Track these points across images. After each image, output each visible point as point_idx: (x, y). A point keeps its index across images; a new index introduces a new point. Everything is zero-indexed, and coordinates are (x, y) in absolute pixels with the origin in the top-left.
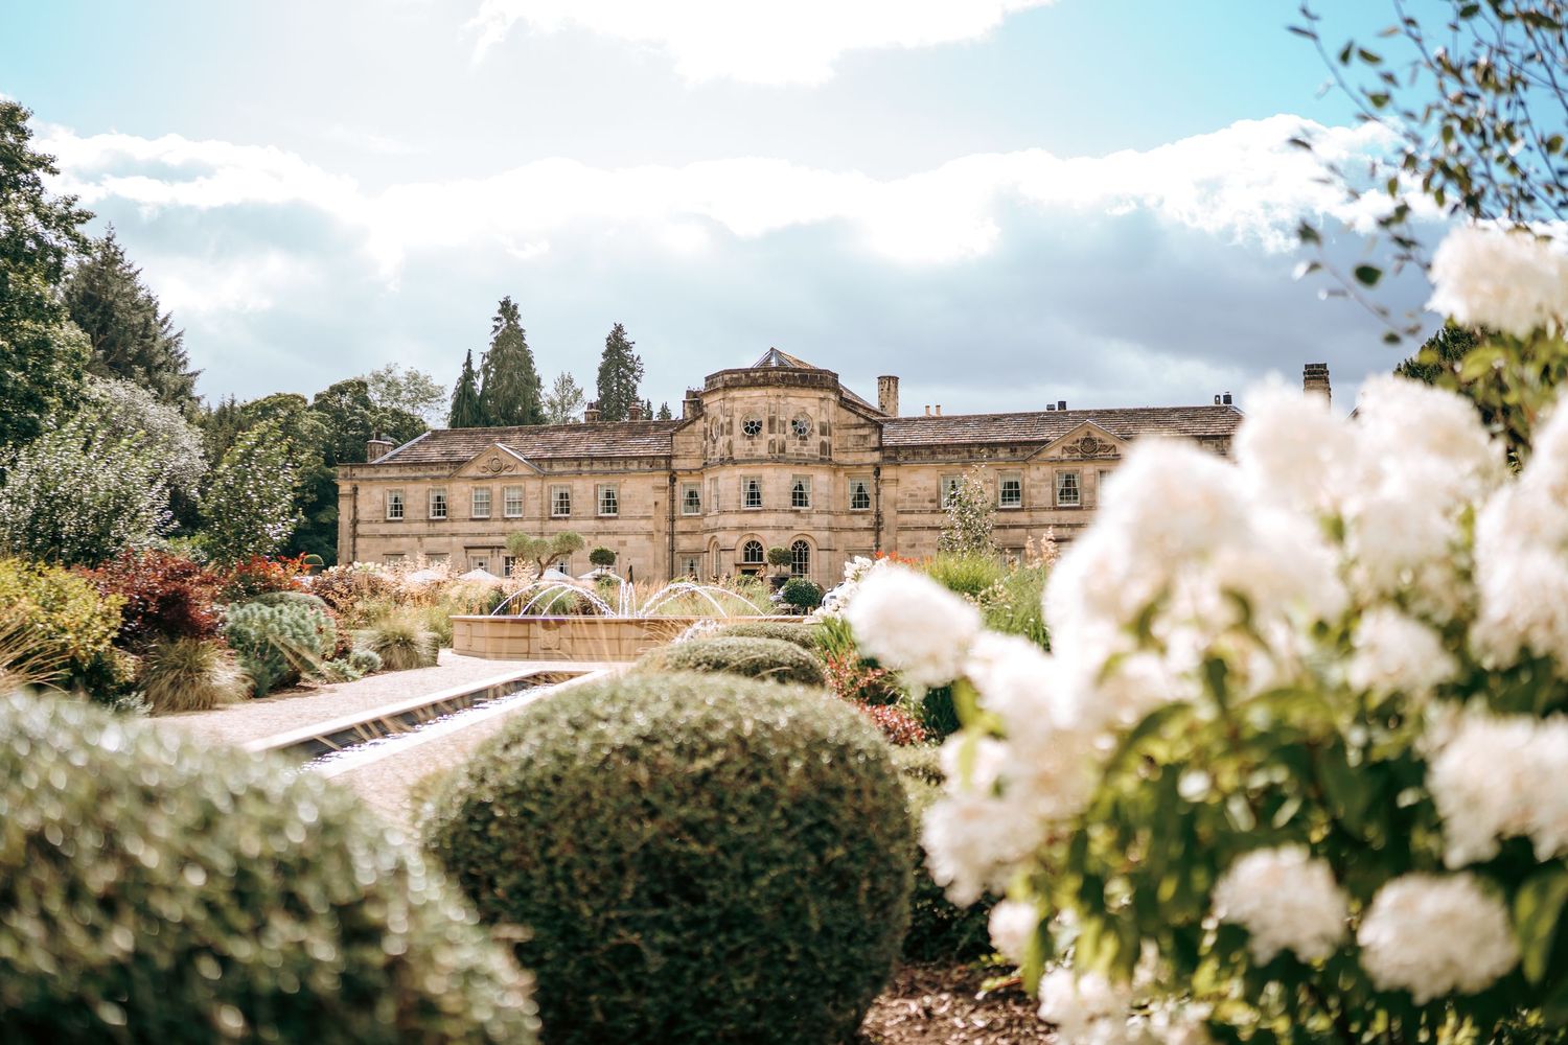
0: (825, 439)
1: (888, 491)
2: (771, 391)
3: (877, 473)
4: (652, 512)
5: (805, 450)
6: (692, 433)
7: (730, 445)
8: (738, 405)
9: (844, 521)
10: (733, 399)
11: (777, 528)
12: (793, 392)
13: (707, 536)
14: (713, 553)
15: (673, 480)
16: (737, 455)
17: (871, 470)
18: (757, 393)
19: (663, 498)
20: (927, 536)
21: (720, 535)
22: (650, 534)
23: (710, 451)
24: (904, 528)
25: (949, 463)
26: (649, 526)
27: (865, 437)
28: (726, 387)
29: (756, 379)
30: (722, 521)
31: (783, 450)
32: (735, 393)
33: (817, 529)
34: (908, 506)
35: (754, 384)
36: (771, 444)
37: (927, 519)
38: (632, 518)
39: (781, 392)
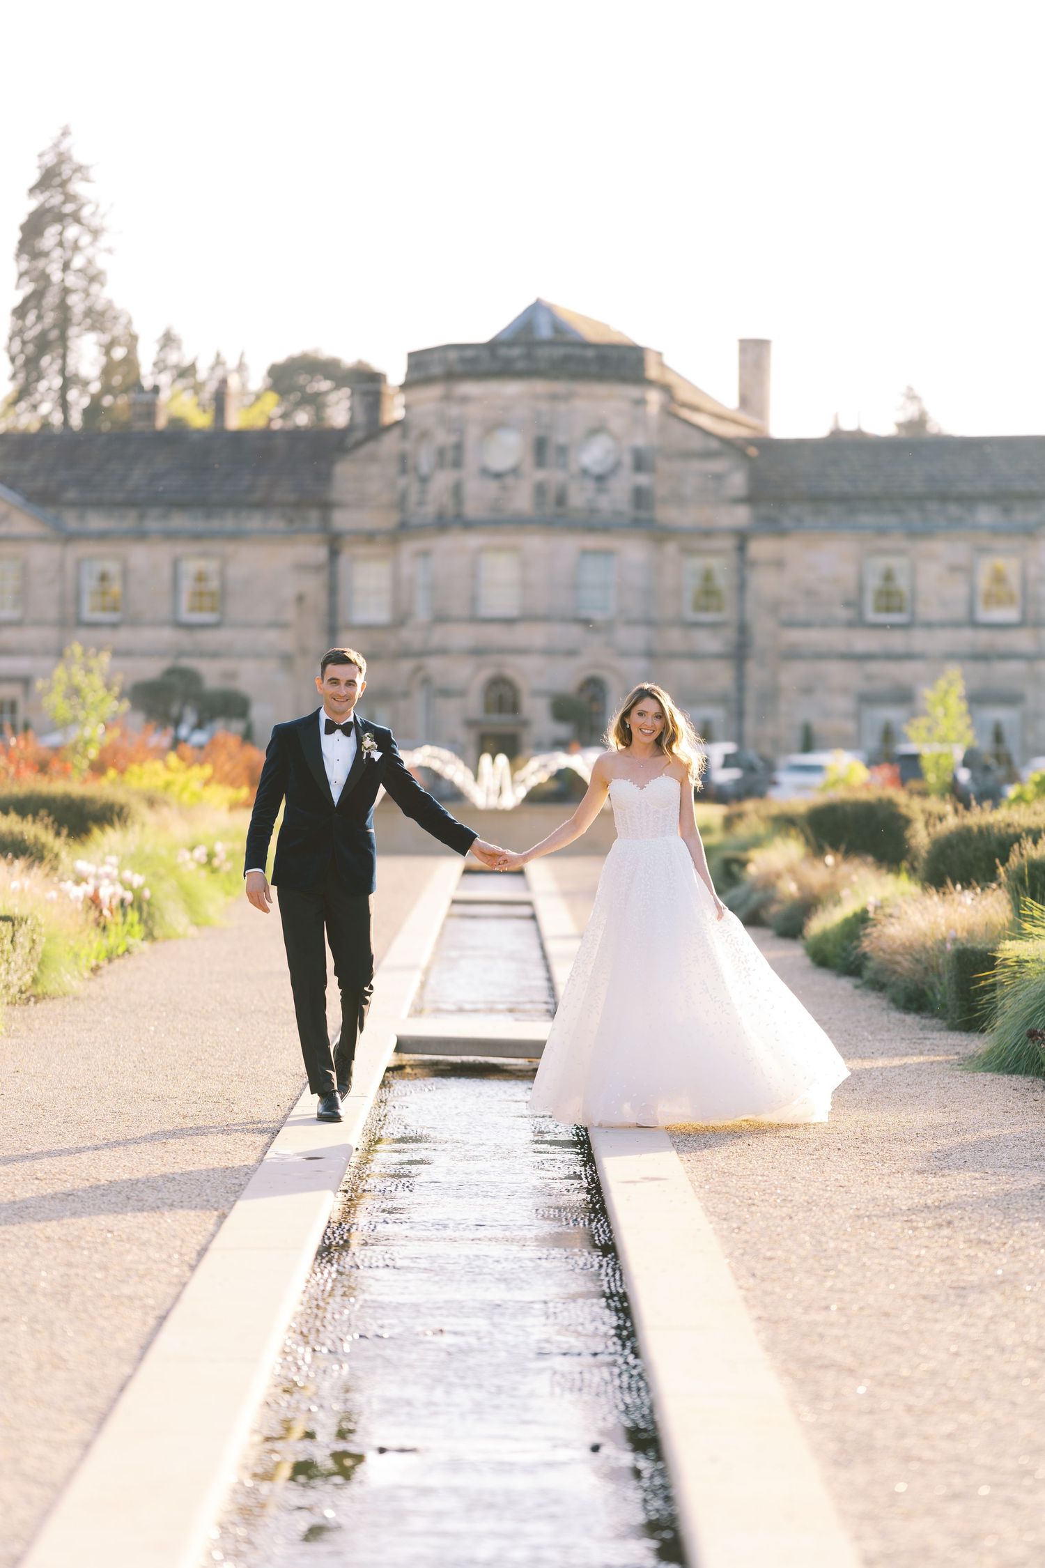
0: (643, 480)
1: (764, 583)
2: (541, 386)
3: (741, 549)
4: (290, 614)
5: (604, 503)
6: (373, 458)
7: (457, 491)
8: (473, 411)
9: (675, 638)
10: (465, 400)
11: (549, 652)
12: (582, 388)
13: (406, 666)
14: (419, 698)
15: (334, 553)
16: (472, 509)
17: (728, 543)
18: (512, 389)
19: (313, 586)
20: (837, 672)
21: (434, 665)
22: (287, 660)
23: (413, 497)
24: (793, 654)
25: (882, 532)
26: (284, 641)
27: (718, 477)
28: (451, 376)
29: (508, 361)
30: (439, 636)
31: (561, 500)
32: (469, 388)
33: (624, 654)
34: (801, 611)
35: (505, 371)
36: (540, 490)
37: (836, 638)
38: (248, 625)
39: (560, 387)
